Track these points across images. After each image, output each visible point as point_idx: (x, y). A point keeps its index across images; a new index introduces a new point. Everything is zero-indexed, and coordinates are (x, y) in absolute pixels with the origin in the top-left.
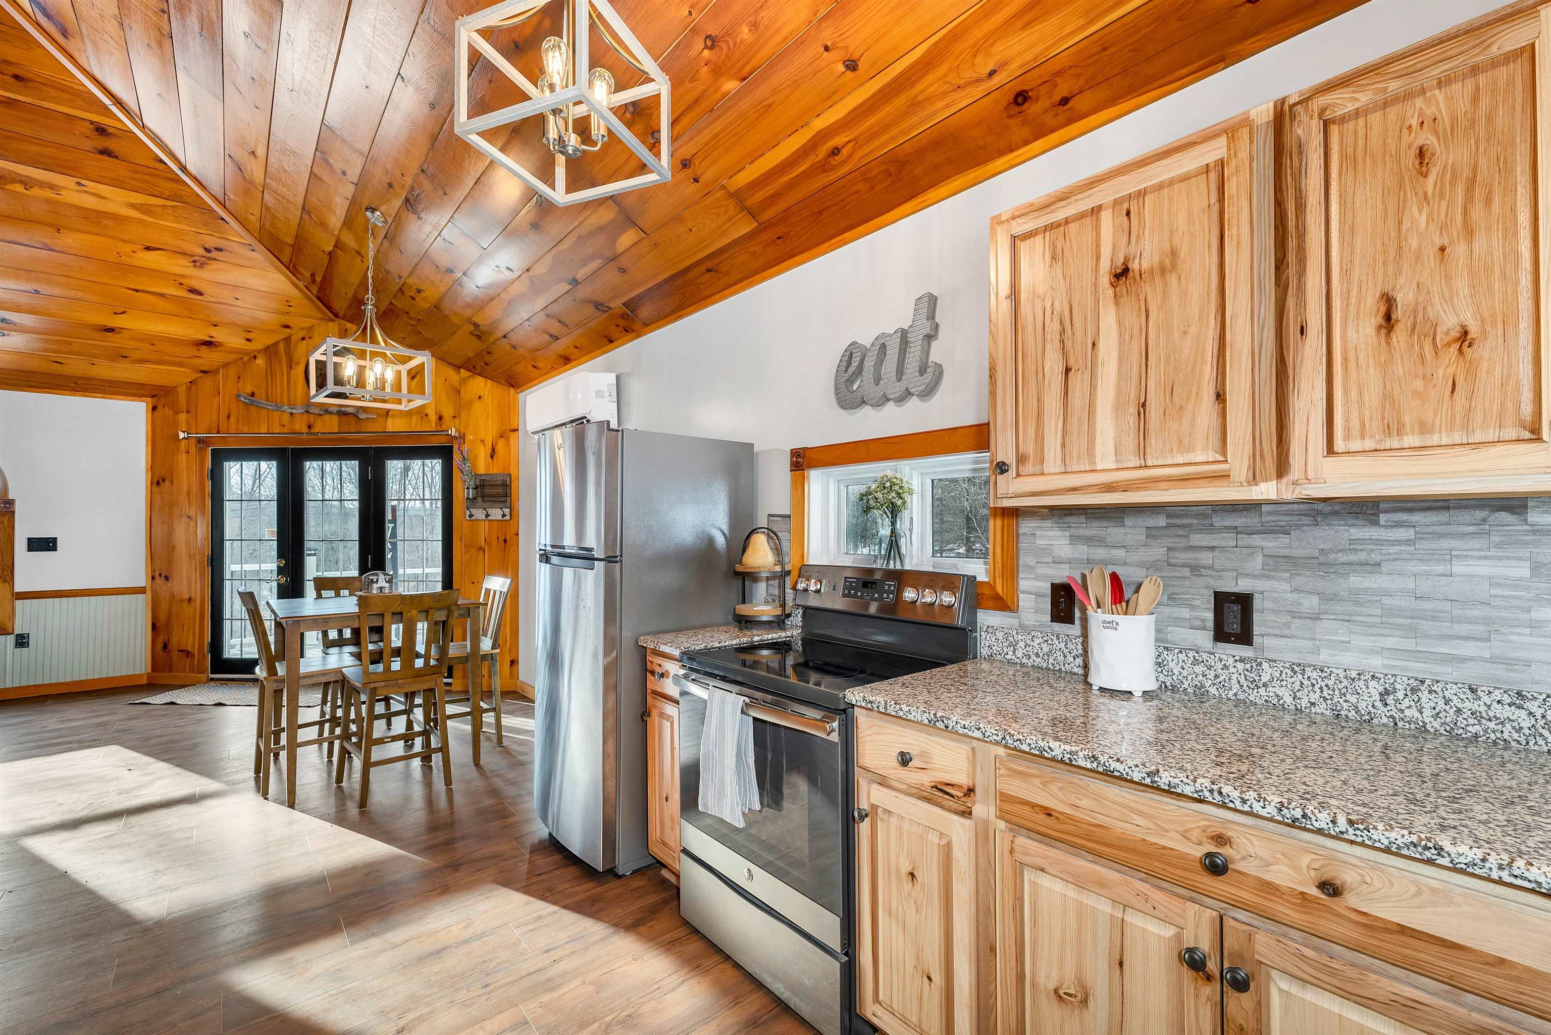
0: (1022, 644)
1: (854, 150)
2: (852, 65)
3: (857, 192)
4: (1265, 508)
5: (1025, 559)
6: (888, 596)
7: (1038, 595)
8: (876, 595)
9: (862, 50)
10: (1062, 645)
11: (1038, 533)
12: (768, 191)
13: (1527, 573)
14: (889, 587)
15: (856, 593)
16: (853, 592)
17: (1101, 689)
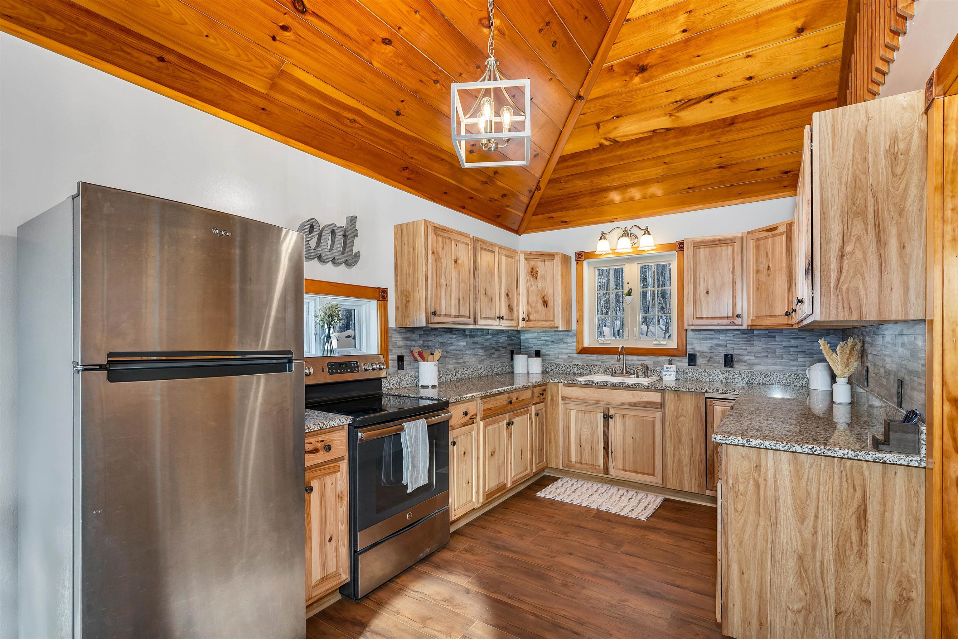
0: (392, 381)
1: (358, 128)
2: (398, 113)
3: (333, 138)
4: (439, 329)
5: (390, 347)
6: (355, 369)
7: (394, 360)
8: (349, 370)
9: (406, 115)
10: (403, 378)
11: (393, 336)
12: (301, 93)
13: (465, 344)
14: (354, 365)
15: (337, 371)
16: (334, 371)
17: (422, 386)
